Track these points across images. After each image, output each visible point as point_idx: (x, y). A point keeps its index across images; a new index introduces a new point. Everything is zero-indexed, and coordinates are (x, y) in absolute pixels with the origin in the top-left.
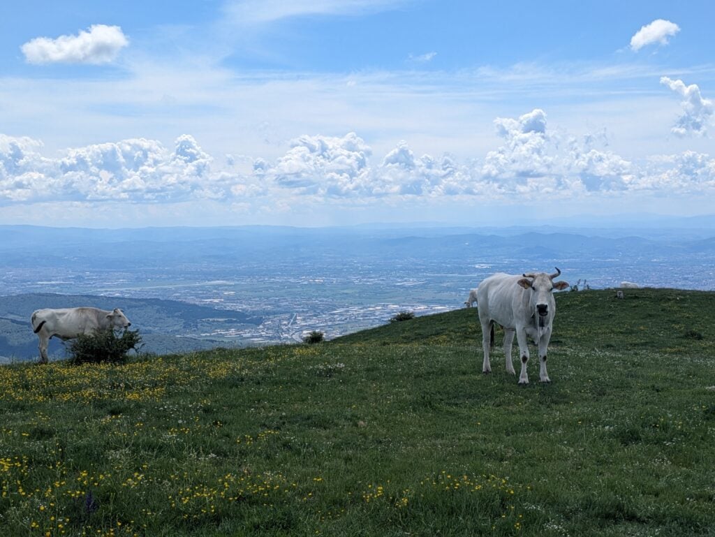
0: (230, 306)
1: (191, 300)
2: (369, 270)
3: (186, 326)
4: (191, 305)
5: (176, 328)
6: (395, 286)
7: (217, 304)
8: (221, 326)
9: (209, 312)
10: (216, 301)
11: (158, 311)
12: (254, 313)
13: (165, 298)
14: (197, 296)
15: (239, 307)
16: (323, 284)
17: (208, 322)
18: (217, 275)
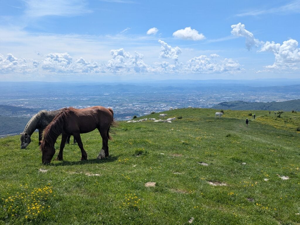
0: (27, 107)
1: (14, 105)
2: (72, 95)
3: (13, 113)
4: (14, 107)
5: (9, 114)
6: (80, 100)
7: (23, 106)
8: (25, 113)
9: (20, 109)
10: (22, 105)
11: (3, 109)
12: (35, 109)
13: (5, 105)
14: (15, 104)
15: (30, 107)
16: (57, 100)
17: (20, 112)
18: (21, 97)
